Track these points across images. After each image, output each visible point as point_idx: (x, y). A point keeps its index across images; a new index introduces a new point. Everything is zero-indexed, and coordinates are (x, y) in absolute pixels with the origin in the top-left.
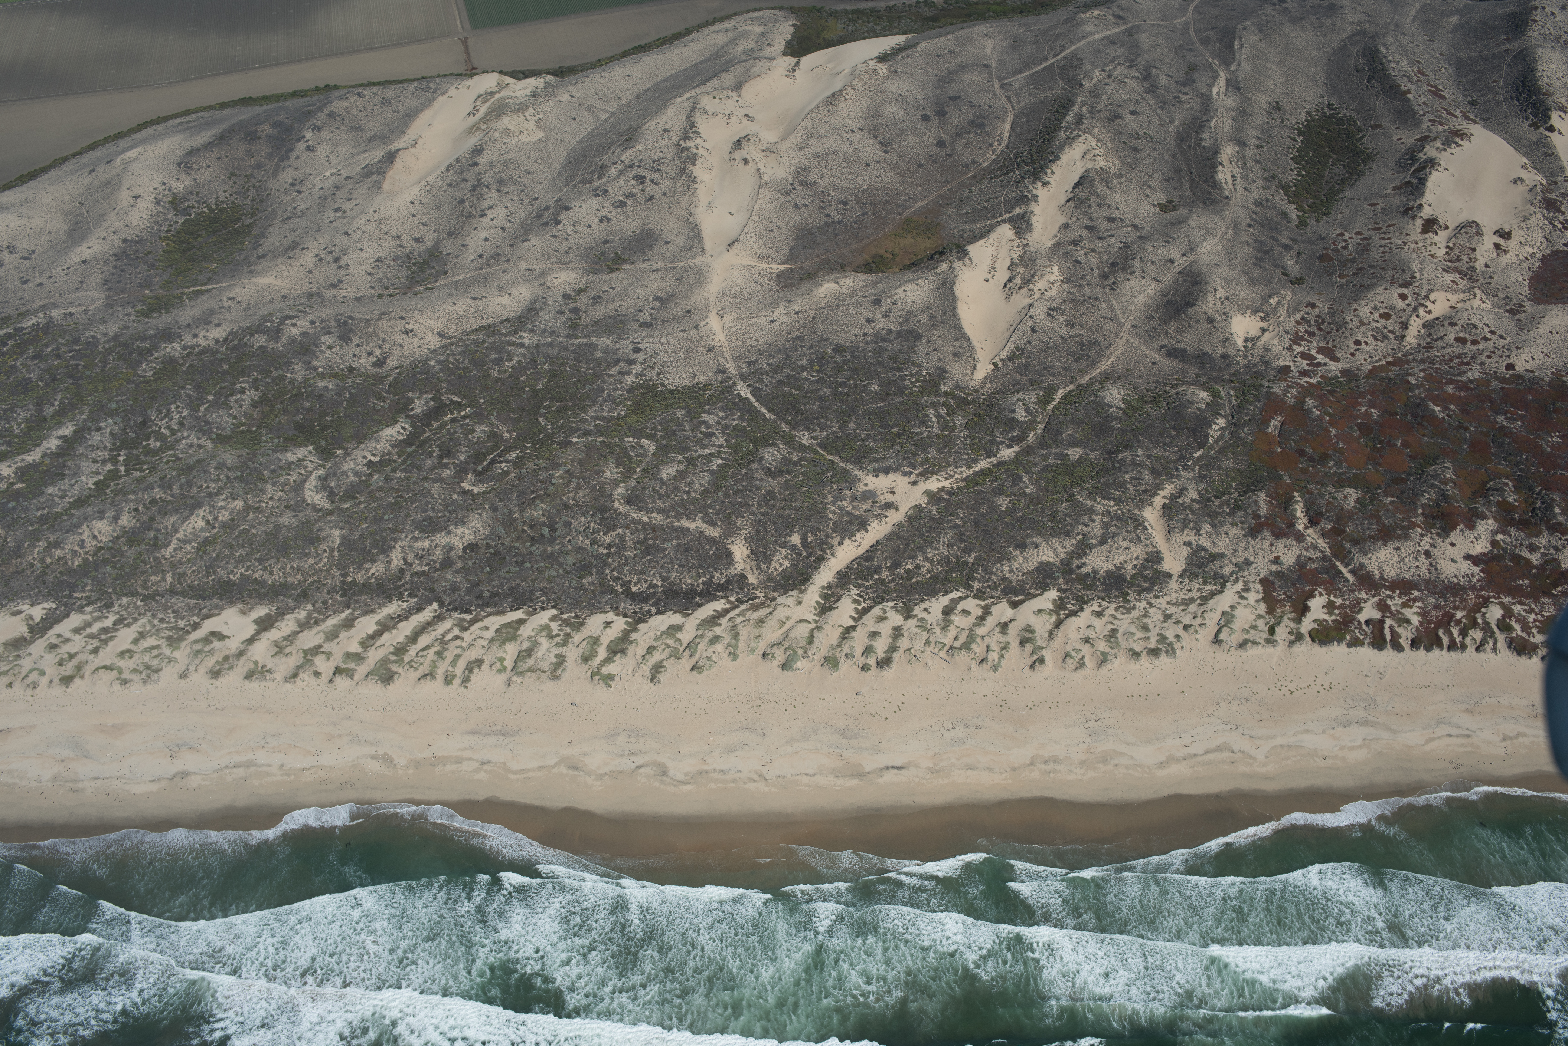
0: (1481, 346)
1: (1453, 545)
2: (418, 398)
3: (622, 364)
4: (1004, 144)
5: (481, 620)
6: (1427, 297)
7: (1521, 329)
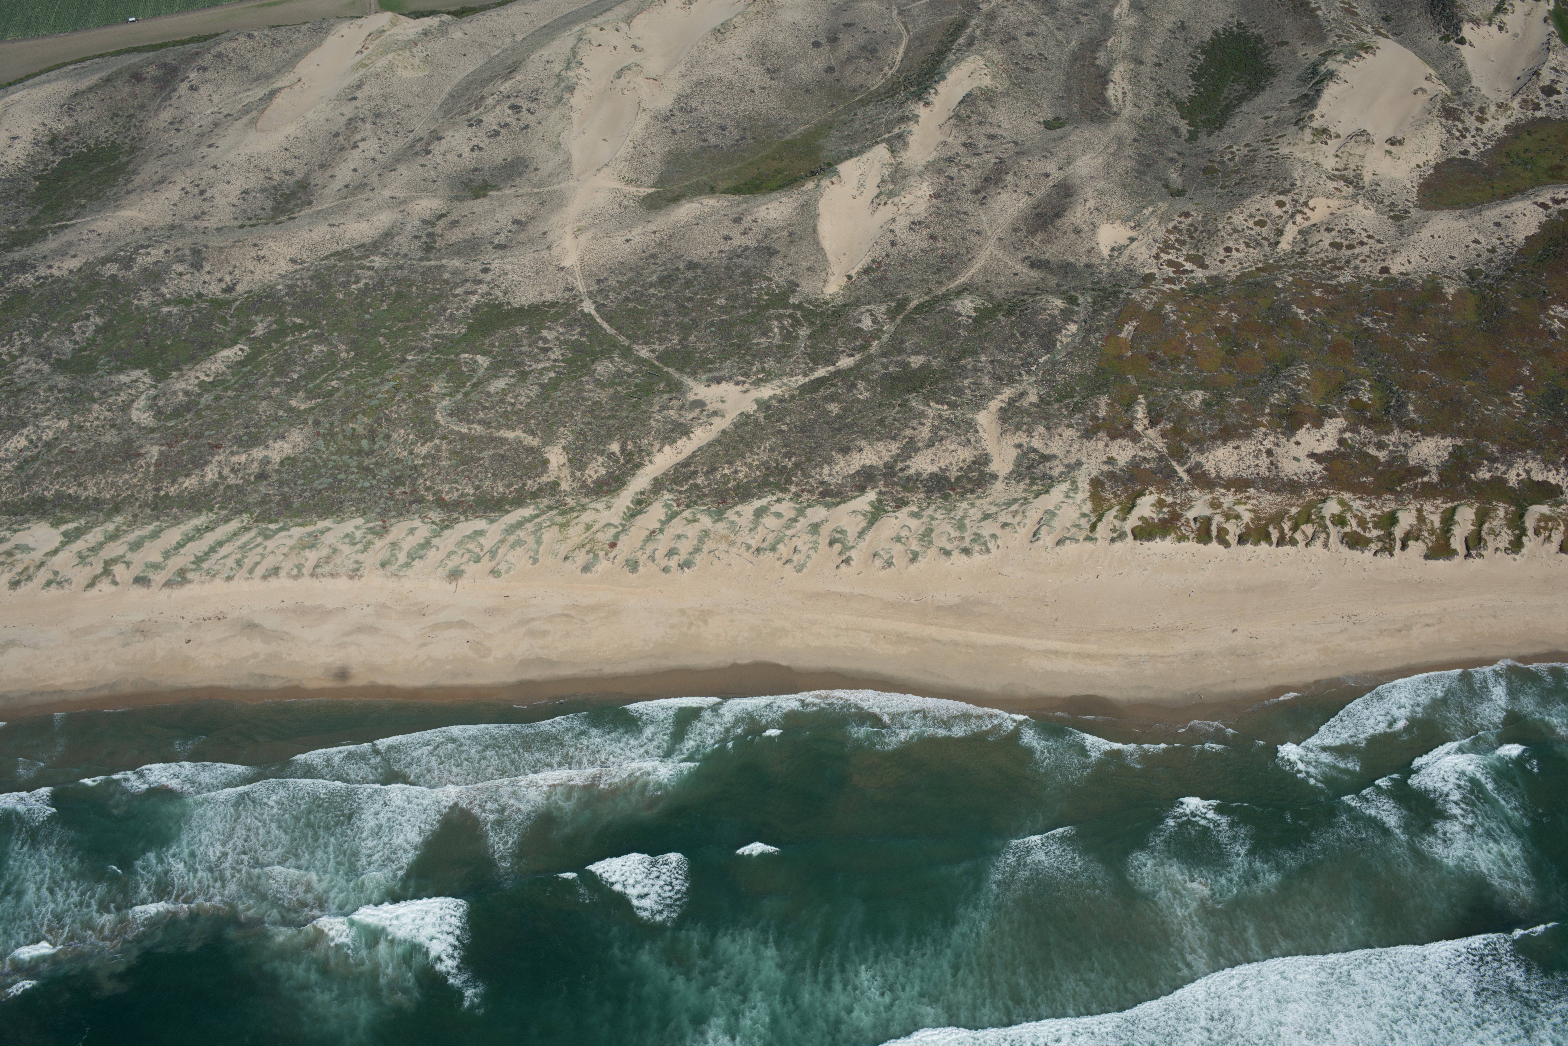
0: (1356, 251)
1: (1298, 443)
2: (262, 321)
3: (468, 285)
4: (895, 69)
5: (288, 530)
6: (1306, 204)
7: (1402, 234)
